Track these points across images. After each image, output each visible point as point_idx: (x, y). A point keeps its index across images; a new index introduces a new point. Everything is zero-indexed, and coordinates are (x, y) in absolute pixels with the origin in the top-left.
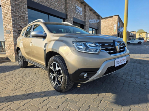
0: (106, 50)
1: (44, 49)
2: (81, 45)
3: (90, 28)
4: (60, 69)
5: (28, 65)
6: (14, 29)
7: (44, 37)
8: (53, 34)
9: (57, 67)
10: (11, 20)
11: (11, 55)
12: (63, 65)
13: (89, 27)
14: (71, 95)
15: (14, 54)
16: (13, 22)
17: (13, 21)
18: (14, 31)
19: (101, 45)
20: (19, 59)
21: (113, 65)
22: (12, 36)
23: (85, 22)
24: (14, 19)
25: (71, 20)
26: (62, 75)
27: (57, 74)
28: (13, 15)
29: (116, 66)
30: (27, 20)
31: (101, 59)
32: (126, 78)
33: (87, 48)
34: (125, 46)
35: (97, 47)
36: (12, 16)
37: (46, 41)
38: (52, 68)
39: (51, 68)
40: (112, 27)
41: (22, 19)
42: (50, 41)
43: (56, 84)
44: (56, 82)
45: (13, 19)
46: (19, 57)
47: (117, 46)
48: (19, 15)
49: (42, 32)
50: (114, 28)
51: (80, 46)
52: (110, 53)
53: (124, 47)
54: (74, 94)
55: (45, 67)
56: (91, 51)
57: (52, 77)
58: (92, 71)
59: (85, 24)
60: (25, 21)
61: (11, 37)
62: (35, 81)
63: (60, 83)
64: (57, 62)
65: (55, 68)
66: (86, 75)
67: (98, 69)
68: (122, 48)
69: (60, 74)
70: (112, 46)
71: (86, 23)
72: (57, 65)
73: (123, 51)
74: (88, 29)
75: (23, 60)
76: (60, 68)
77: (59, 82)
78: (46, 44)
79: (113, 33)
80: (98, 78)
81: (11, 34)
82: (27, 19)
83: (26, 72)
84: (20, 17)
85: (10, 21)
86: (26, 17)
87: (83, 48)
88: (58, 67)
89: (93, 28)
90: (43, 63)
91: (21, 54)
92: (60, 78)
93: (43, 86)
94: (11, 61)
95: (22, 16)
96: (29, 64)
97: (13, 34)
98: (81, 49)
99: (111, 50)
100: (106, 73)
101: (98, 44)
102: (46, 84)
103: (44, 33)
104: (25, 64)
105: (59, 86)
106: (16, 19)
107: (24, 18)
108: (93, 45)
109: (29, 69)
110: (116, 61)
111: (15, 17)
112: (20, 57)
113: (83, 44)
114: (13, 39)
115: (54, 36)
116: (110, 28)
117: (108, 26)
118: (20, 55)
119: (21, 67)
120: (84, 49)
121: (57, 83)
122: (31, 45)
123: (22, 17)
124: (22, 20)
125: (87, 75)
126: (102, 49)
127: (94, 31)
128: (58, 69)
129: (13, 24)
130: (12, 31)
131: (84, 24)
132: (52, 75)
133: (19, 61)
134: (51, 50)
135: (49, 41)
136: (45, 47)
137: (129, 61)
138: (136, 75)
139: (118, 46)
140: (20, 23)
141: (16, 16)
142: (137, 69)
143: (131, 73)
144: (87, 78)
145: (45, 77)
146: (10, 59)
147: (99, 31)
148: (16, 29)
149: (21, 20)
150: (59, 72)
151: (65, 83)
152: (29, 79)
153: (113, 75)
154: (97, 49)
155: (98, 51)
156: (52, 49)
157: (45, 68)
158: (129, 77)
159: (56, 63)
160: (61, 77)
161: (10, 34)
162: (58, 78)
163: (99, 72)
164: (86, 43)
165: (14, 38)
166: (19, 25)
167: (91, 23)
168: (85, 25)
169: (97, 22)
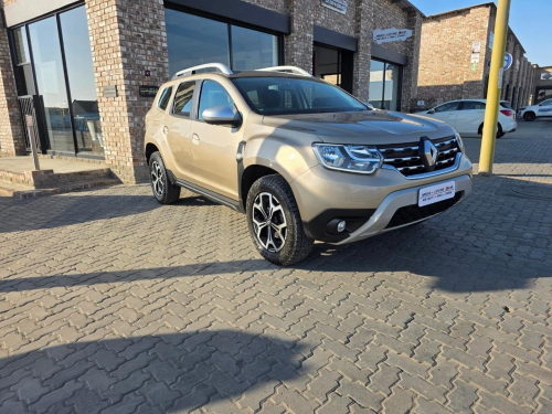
0: (397, 164)
1: (239, 156)
2: (334, 153)
3: (373, 62)
4: (279, 211)
5: (181, 197)
6: (128, 82)
7: (236, 123)
8: (260, 118)
9: (272, 205)
10: (120, 54)
11: (122, 163)
12: (288, 201)
13: (373, 58)
14: (305, 272)
15: (131, 159)
16: (126, 60)
17: (124, 55)
18: (129, 88)
19: (382, 153)
20: (155, 179)
21: (414, 203)
22: (125, 104)
23: (356, 41)
24: (128, 49)
25: (305, 38)
26: (284, 225)
27: (273, 220)
28: (123, 37)
29: (421, 205)
30: (164, 49)
31: (375, 188)
32: (462, 240)
33: (348, 160)
34: (459, 150)
35: (373, 157)
36: (121, 40)
37: (240, 135)
38: (259, 206)
39: (255, 205)
40: (462, 54)
41: (150, 48)
42: (252, 138)
43: (270, 246)
44: (270, 241)
45: (125, 50)
46: (153, 173)
47: (428, 153)
48: (139, 36)
49: (230, 111)
50: (473, 56)
51: (330, 153)
52: (406, 173)
53: (453, 154)
54: (311, 269)
55: (238, 204)
56: (358, 168)
57: (260, 229)
58: (358, 217)
59: (357, 48)
60: (159, 55)
61: (121, 109)
62: (212, 239)
63: (278, 244)
64: (273, 193)
65: (266, 205)
66: (342, 225)
67: (371, 212)
68: (447, 156)
69: (281, 222)
70: (416, 153)
71: (361, 45)
72: (273, 200)
73: (450, 164)
74: (369, 68)
75: (169, 181)
76: (279, 207)
77: (278, 242)
78: (243, 143)
79: (468, 76)
80: (374, 233)
81: (120, 98)
82: (165, 45)
83: (180, 216)
84: (144, 41)
85: (115, 55)
86: (162, 41)
87: (338, 159)
88: (276, 204)
89: (385, 61)
90: (235, 193)
91: (160, 162)
92: (279, 232)
93: (236, 250)
94: (121, 183)
95: (150, 36)
96: (185, 193)
97: (127, 98)
98: (333, 161)
99: (412, 163)
100: (394, 222)
101: (375, 150)
102: (242, 247)
103: (235, 111)
104: (172, 194)
105: (277, 250)
106: (133, 51)
107: (155, 43)
108: (364, 152)
109: (184, 208)
110: (422, 191)
111: (130, 44)
112: (159, 173)
113: (337, 150)
114: (125, 114)
115: (263, 123)
116: (455, 58)
117: (448, 49)
118: (157, 168)
119: (162, 203)
120: (342, 161)
121: (272, 242)
122: (195, 142)
123: (148, 42)
124: (149, 53)
125: (346, 225)
126: (384, 163)
127: (389, 73)
128: (275, 209)
129: (125, 66)
130: (123, 88)
131: (353, 49)
132: (259, 224)
133: (155, 183)
134: (254, 163)
135: (249, 136)
136: (240, 151)
137: (466, 193)
138: (497, 232)
139: (432, 152)
140: (144, 63)
141: (132, 39)
142: (510, 215)
143: (482, 227)
144: (346, 233)
145: (235, 231)
146: (118, 175)
147: (410, 70)
148: (134, 82)
149: (146, 50)
150: (277, 217)
151: (292, 243)
152: (194, 234)
153: (427, 230)
154: (372, 163)
155: (375, 167)
156: (258, 158)
157: (237, 207)
158: (472, 238)
159: (270, 195)
160: (283, 230)
161: (117, 99)
162: (273, 231)
163: (375, 218)
164: (346, 148)
165: (128, 111)
166: (141, 67)
167: (379, 42)
168: (357, 51)
169: (404, 39)
